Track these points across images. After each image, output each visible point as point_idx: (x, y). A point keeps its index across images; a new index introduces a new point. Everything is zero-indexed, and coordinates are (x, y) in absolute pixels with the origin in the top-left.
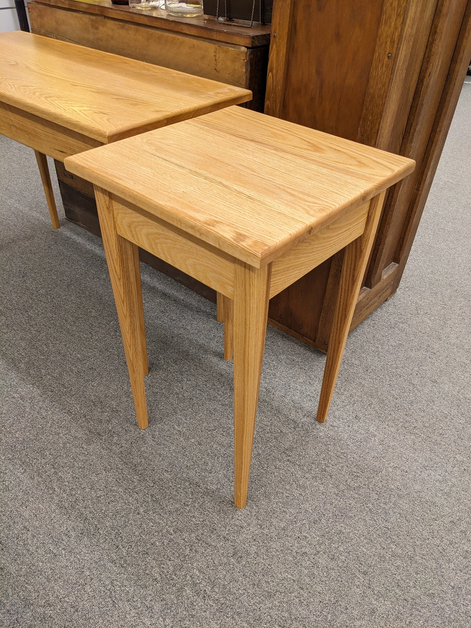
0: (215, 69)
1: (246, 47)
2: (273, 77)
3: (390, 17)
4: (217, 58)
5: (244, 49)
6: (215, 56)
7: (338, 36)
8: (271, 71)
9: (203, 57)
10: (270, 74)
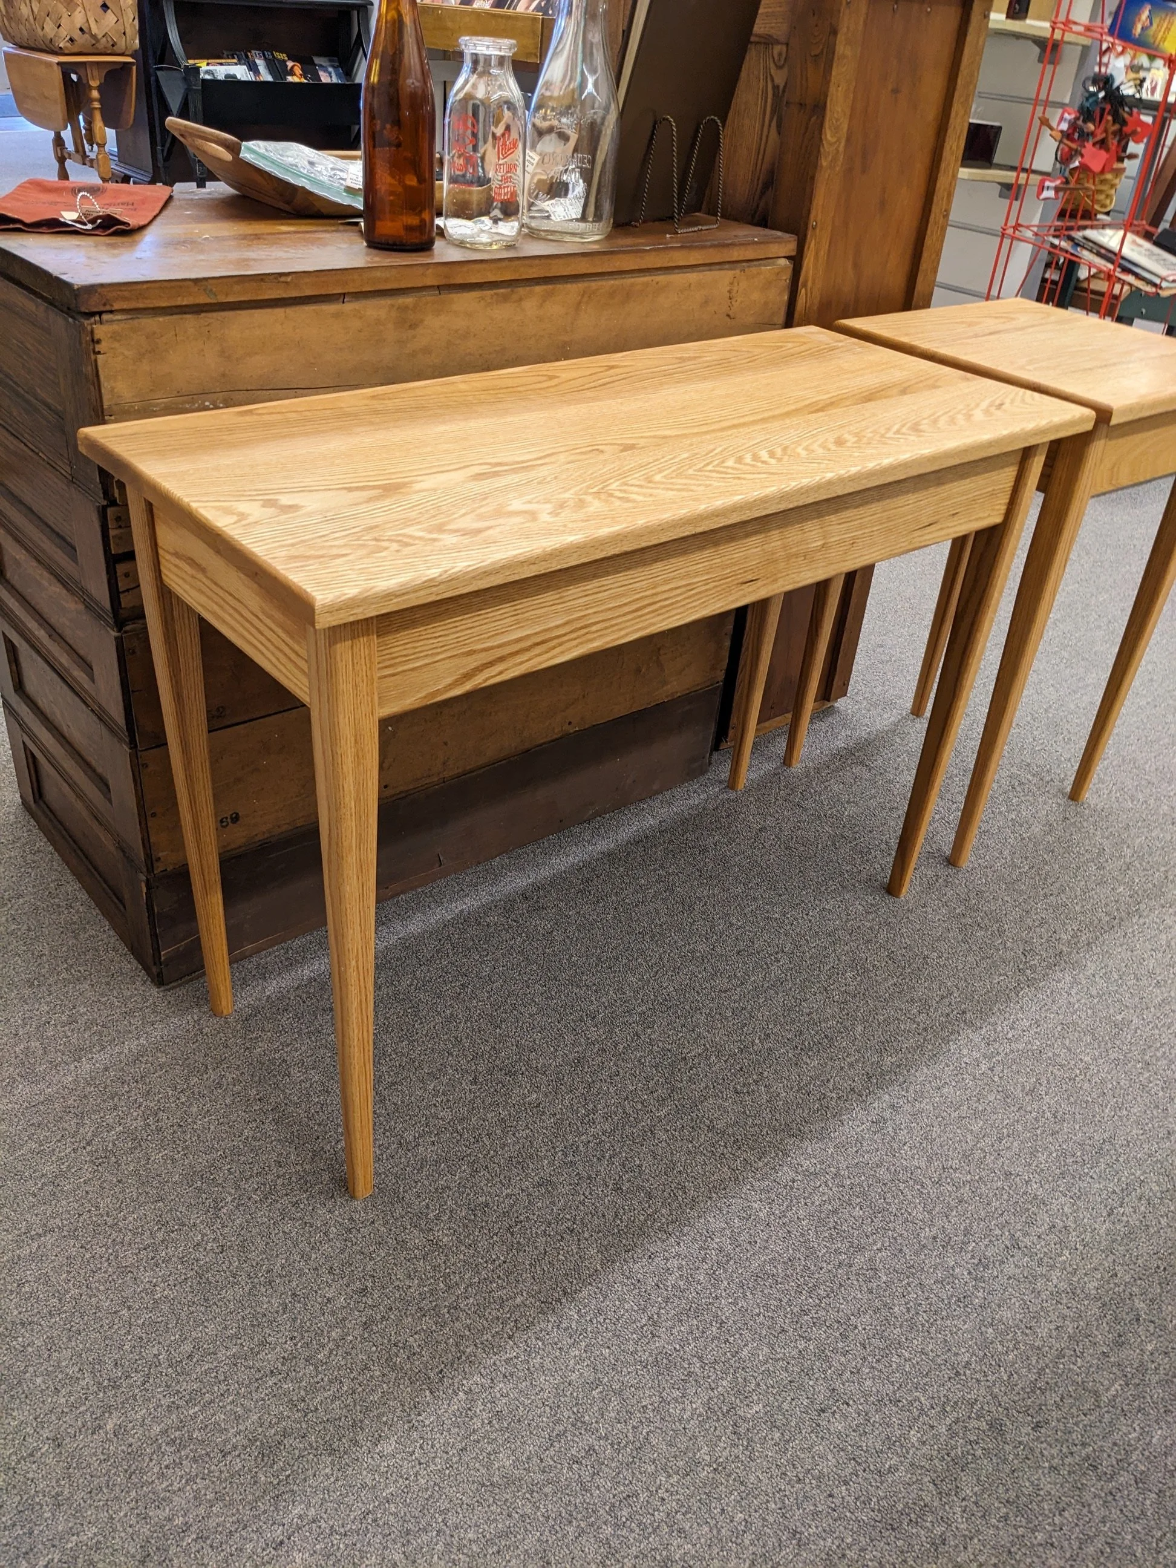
0: (728, 316)
1: (784, 257)
2: (806, 295)
3: (949, 164)
4: (733, 294)
5: (783, 262)
6: (729, 292)
7: (883, 204)
8: (805, 285)
9: (706, 302)
10: (803, 291)
